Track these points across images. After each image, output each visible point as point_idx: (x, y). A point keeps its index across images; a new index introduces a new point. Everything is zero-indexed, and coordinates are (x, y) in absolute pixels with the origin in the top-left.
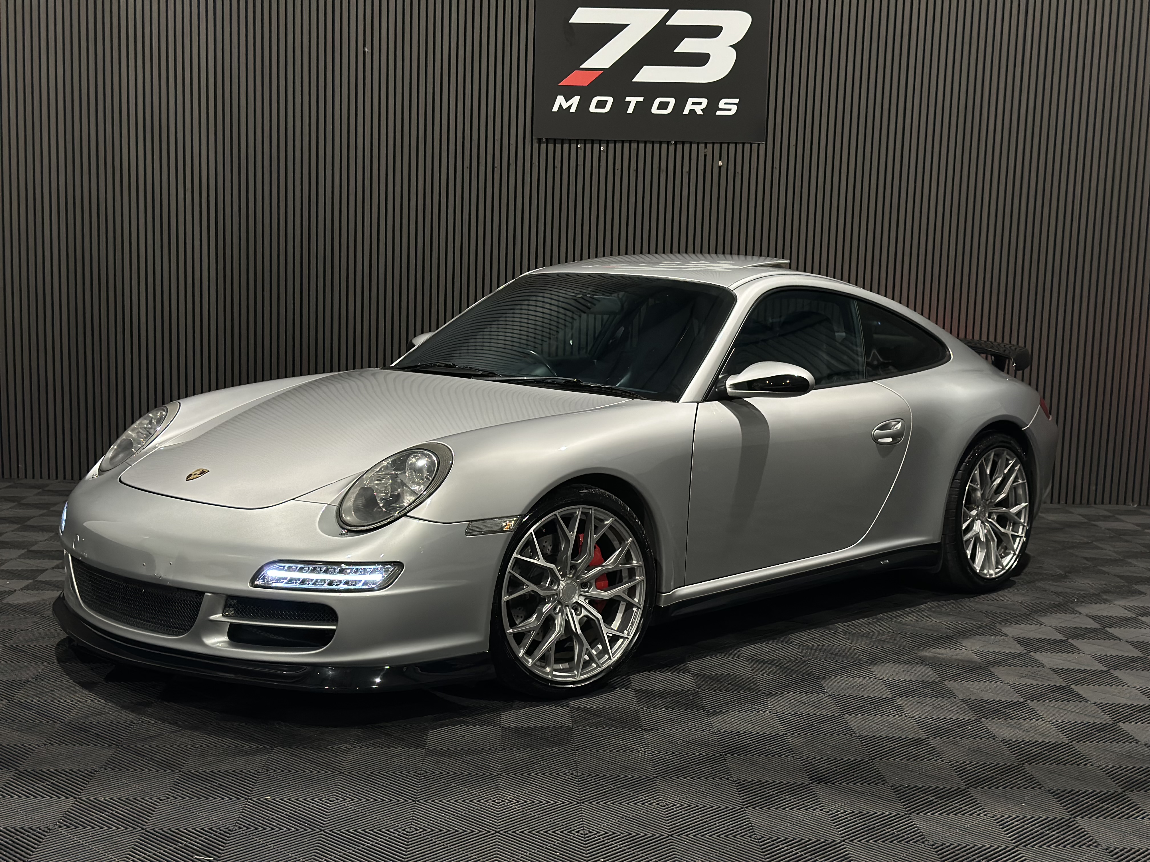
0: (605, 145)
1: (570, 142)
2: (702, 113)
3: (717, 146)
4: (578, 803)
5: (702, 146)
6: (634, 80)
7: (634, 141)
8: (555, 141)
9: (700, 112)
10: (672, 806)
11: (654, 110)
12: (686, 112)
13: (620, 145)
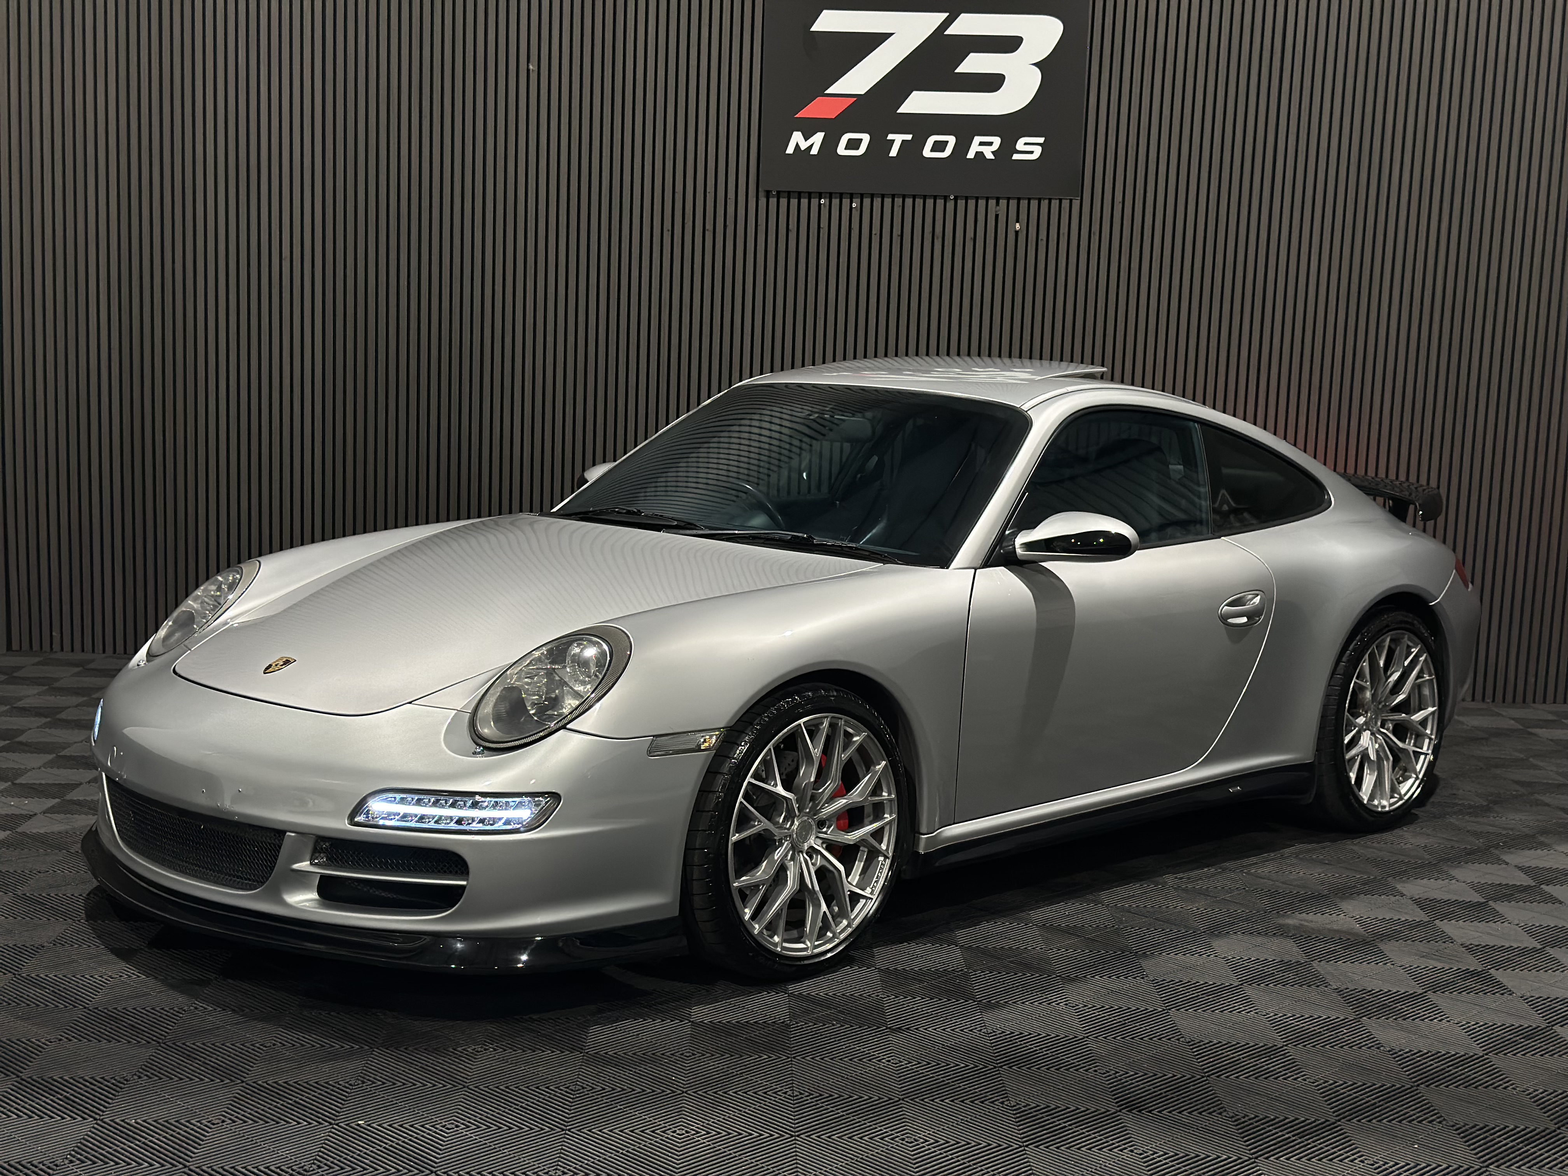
0: (859, 200)
1: (810, 196)
2: (993, 157)
3: (1014, 203)
4: (792, 1136)
5: (992, 202)
6: (899, 111)
7: (899, 196)
8: (789, 194)
9: (989, 156)
10: (922, 1143)
11: (927, 153)
12: (971, 155)
13: (880, 200)
